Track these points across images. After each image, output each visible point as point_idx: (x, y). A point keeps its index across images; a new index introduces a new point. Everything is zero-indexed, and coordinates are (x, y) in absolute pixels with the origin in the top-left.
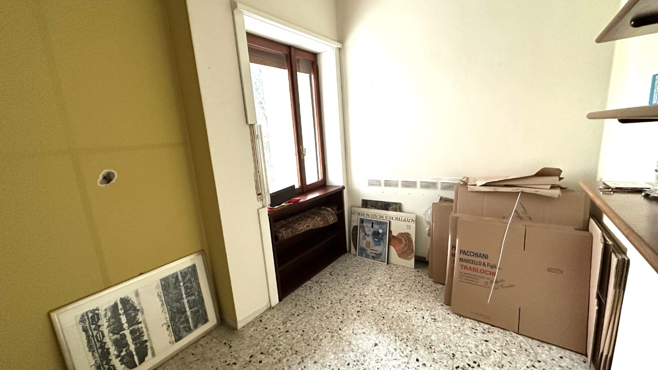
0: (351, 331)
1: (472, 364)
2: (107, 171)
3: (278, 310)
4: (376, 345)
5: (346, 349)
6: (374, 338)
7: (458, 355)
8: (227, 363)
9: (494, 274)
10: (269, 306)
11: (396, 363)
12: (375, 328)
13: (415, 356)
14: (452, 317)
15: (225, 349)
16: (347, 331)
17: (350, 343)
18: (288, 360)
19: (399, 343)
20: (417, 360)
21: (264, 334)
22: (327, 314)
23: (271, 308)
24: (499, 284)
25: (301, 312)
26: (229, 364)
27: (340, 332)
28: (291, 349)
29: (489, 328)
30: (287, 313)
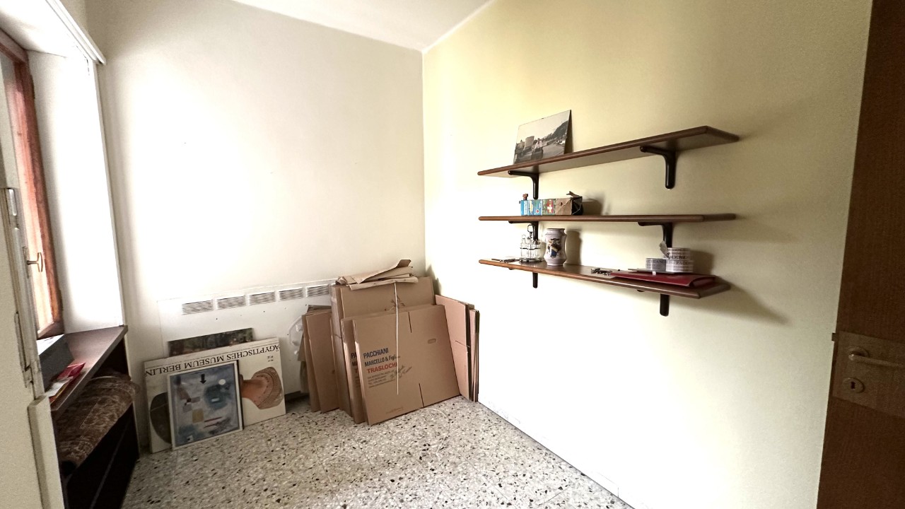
1: (424, 448)
6: (334, 504)
7: (411, 451)
9: (395, 365)
11: (381, 500)
13: (387, 481)
14: (374, 429)
19: (362, 484)
20: (393, 481)
24: (401, 371)
29: (406, 418)
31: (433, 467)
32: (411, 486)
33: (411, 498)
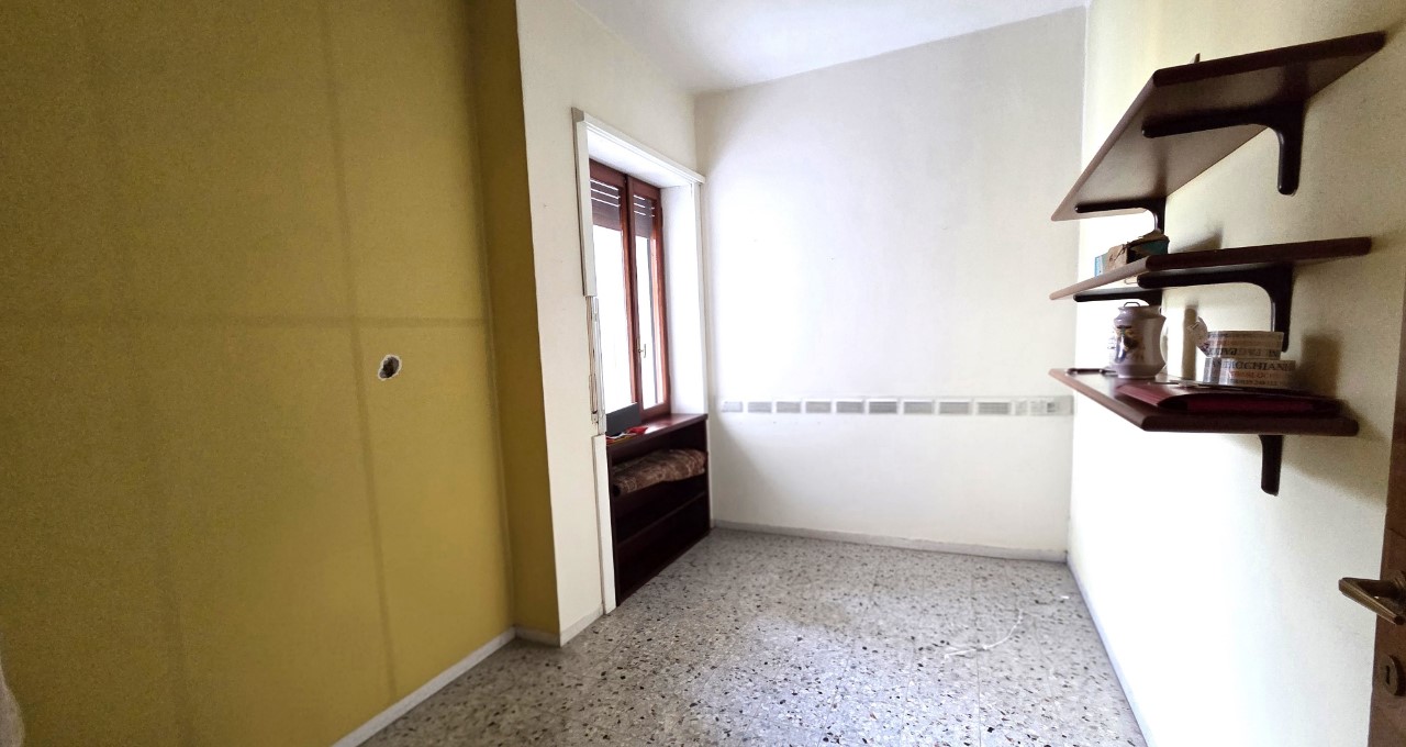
0: (756, 628)
1: (939, 644)
2: (389, 356)
3: (620, 617)
4: (799, 639)
5: (755, 648)
6: (792, 633)
7: (919, 637)
8: (566, 685)
10: (602, 613)
11: (834, 654)
12: (791, 622)
13: (859, 644)
15: (552, 671)
16: (750, 628)
17: (759, 642)
18: (668, 670)
19: (832, 634)
20: (865, 648)
21: (611, 648)
22: (708, 613)
23: (604, 615)
25: (662, 615)
26: (569, 687)
27: (738, 631)
28: (667, 658)
30: (638, 619)
31: (924, 664)
32: (877, 663)
33: (866, 671)
